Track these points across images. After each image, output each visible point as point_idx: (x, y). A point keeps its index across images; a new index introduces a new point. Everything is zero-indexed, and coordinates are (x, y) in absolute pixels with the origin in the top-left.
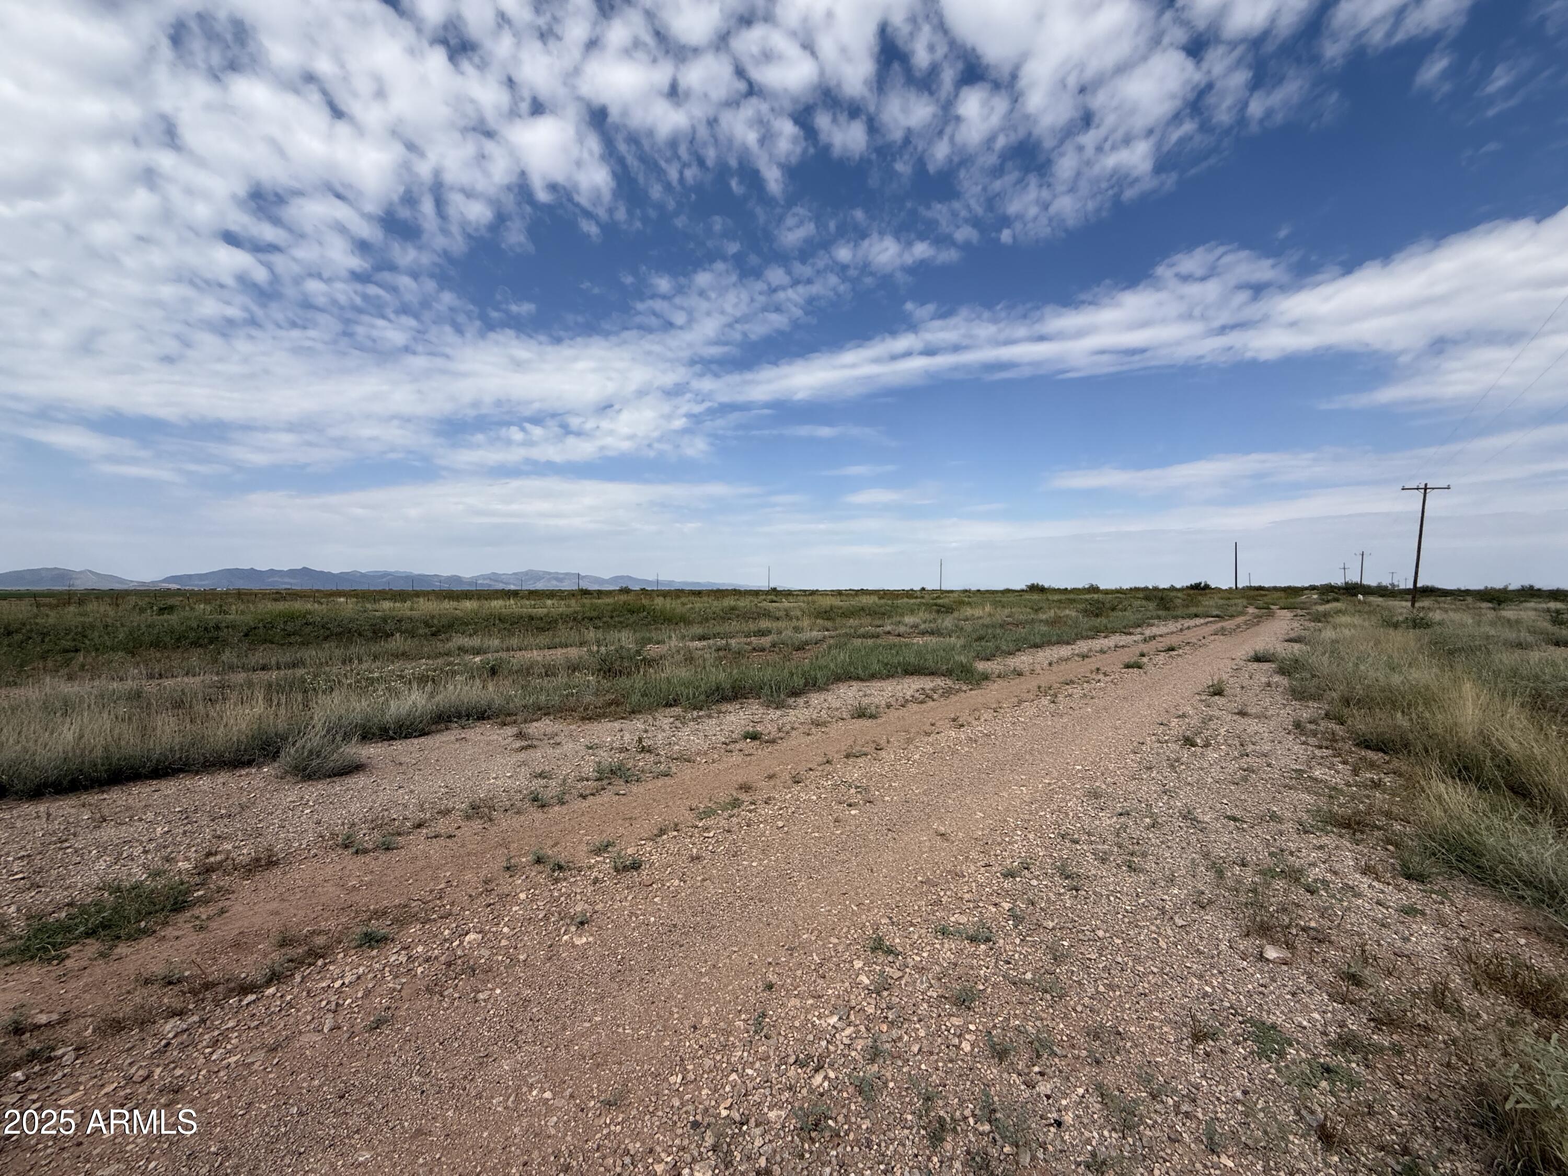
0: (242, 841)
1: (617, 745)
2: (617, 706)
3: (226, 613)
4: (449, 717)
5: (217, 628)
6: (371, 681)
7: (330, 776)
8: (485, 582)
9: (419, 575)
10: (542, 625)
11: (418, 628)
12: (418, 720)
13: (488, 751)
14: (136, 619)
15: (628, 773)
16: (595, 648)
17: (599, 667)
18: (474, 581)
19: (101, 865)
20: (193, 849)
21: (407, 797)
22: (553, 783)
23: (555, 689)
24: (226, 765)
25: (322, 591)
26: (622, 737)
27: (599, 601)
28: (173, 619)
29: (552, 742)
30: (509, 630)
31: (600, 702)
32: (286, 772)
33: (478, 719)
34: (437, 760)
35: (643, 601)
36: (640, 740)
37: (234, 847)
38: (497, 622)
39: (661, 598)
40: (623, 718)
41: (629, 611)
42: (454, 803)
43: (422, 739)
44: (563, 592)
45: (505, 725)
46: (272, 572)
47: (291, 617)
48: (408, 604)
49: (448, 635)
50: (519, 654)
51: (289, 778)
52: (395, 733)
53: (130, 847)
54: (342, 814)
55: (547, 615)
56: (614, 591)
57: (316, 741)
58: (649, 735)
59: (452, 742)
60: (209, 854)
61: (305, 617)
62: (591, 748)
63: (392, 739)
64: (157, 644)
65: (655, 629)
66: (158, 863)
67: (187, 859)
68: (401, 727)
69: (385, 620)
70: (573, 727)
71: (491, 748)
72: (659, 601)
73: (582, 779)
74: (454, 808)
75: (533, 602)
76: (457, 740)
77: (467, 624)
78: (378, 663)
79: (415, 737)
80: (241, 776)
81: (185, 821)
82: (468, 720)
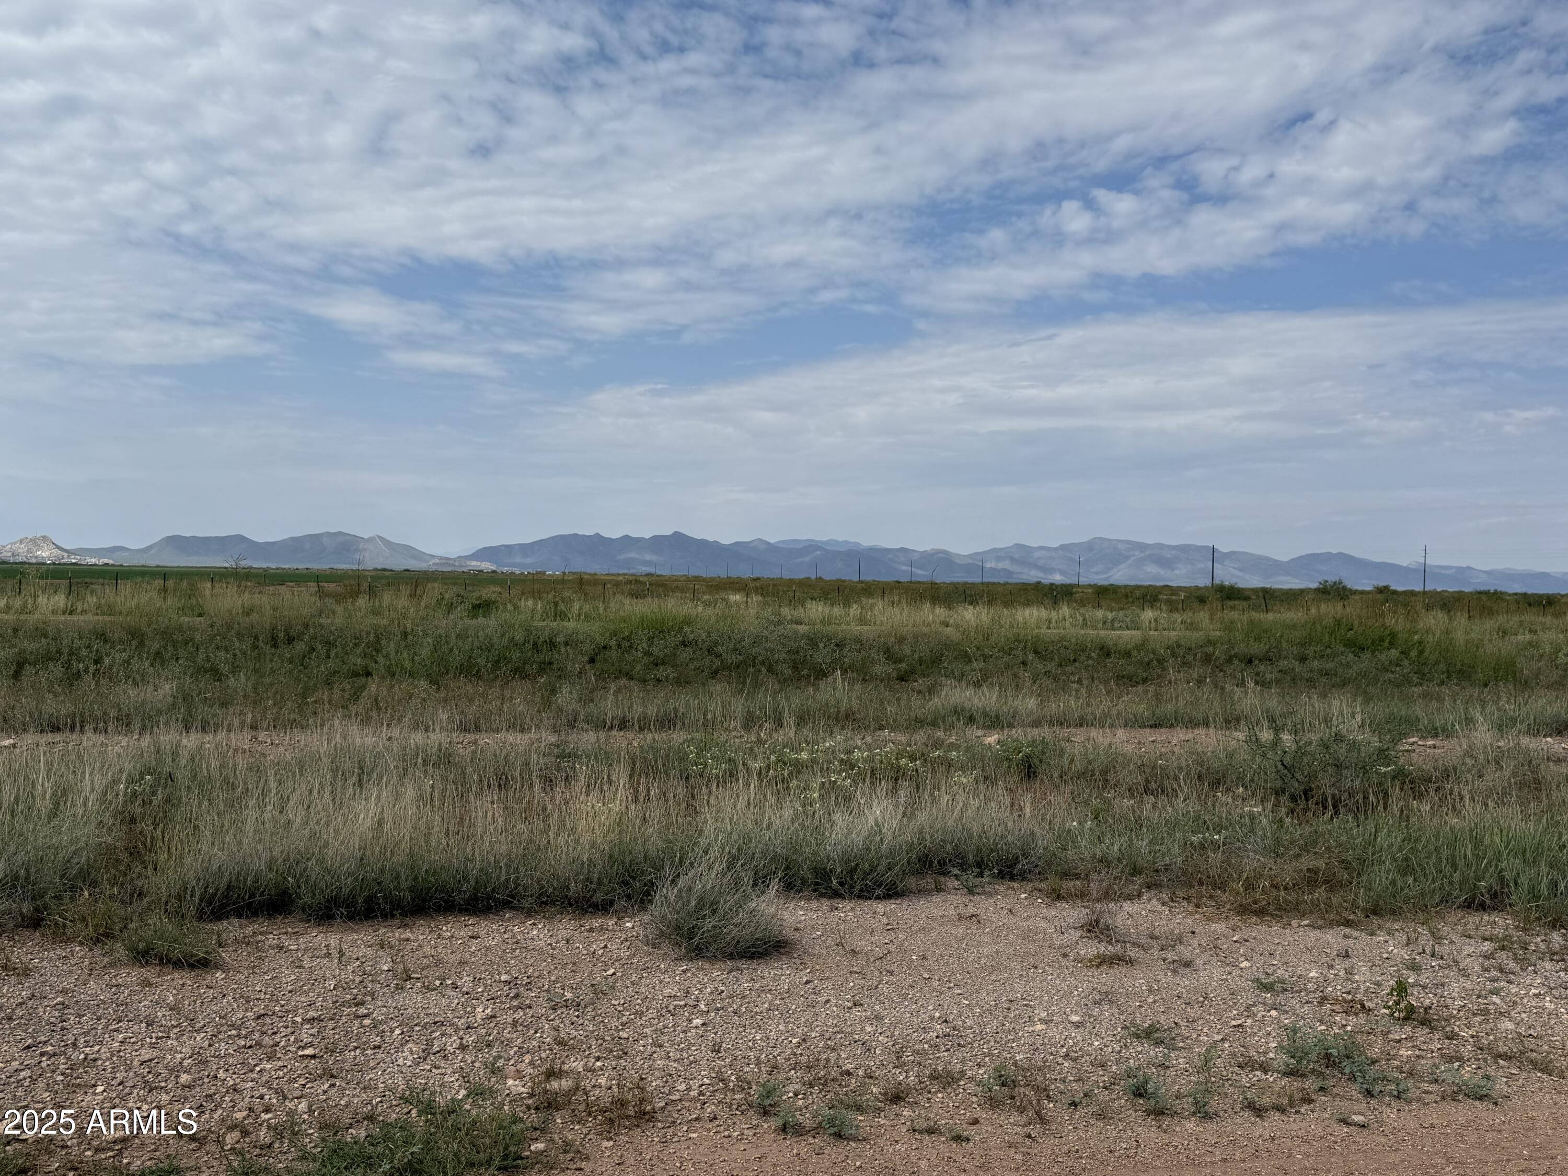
0: (598, 1059)
1: (1335, 990)
2: (1331, 890)
3: (563, 616)
4: (942, 863)
5: (552, 644)
6: (798, 768)
7: (731, 957)
8: (1001, 565)
9: (872, 549)
10: (1130, 669)
11: (873, 662)
12: (884, 862)
13: (1027, 954)
14: (443, 623)
15: (1373, 1071)
16: (1266, 735)
17: (1279, 783)
18: (977, 562)
19: (406, 1058)
20: (527, 1058)
21: (869, 1029)
22: (1179, 1060)
23: (1173, 826)
24: (571, 905)
25: (704, 580)
26: (1349, 972)
27: (1270, 616)
28: (489, 624)
29: (1170, 956)
30: (1056, 679)
31: (1288, 871)
32: (661, 934)
33: (1002, 875)
34: (924, 958)
35: (1390, 621)
36: (1401, 989)
37: (587, 1069)
38: (1031, 657)
39: (1440, 615)
40: (1348, 923)
41: (1349, 644)
42: (963, 1061)
43: (891, 906)
44: (1174, 591)
45: (1059, 897)
46: (627, 542)
47: (658, 629)
48: (855, 610)
49: (928, 681)
50: (1079, 735)
51: (666, 948)
52: (841, 884)
53: (442, 1035)
54: (754, 1041)
55: (1141, 646)
56: (1302, 592)
57: (711, 879)
58: (1423, 979)
59: (951, 922)
60: (551, 1074)
61: (681, 629)
62: (1268, 988)
63: (836, 895)
64: (469, 670)
65: (1425, 696)
66: (480, 1075)
67: (519, 1075)
68: (852, 871)
69: (813, 641)
70: (1219, 927)
71: (1032, 947)
72: (1435, 621)
73: (1248, 1064)
74: (963, 1073)
75: (1110, 616)
76: (960, 917)
77: (967, 658)
78: (806, 732)
79: (878, 898)
80: (591, 930)
81: (515, 1003)
82: (981, 875)
